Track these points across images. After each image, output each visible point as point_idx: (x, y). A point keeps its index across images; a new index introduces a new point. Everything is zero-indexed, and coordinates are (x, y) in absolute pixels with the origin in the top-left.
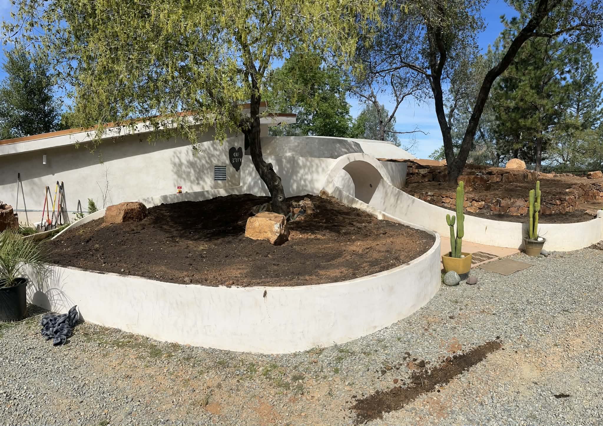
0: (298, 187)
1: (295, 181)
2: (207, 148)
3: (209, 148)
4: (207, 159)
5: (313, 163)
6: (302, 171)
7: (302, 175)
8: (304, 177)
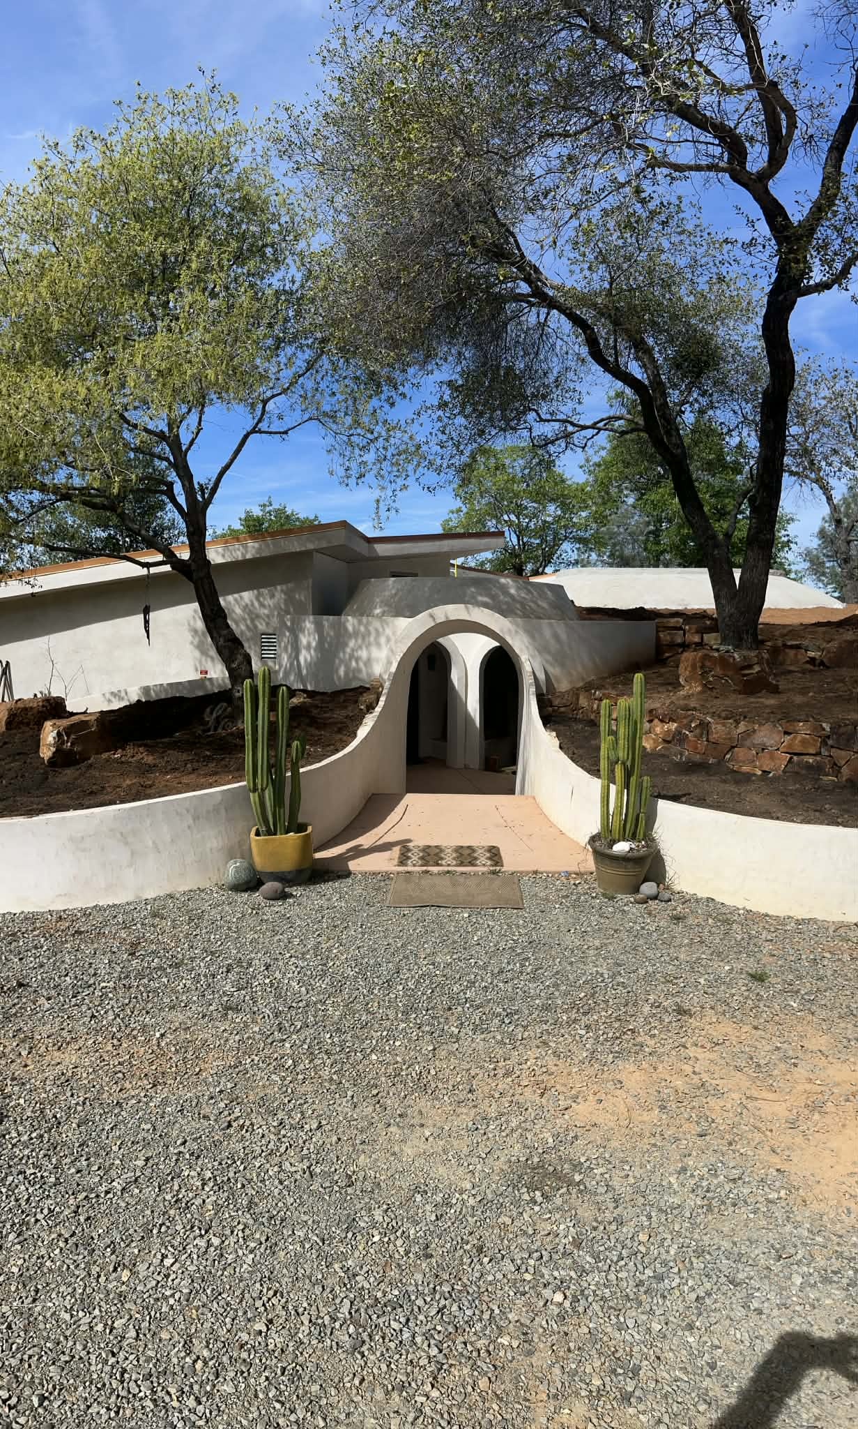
0: (346, 673)
1: (341, 661)
2: (249, 603)
3: (253, 605)
4: (249, 622)
5: (371, 628)
6: (352, 643)
7: (353, 650)
8: (355, 654)
